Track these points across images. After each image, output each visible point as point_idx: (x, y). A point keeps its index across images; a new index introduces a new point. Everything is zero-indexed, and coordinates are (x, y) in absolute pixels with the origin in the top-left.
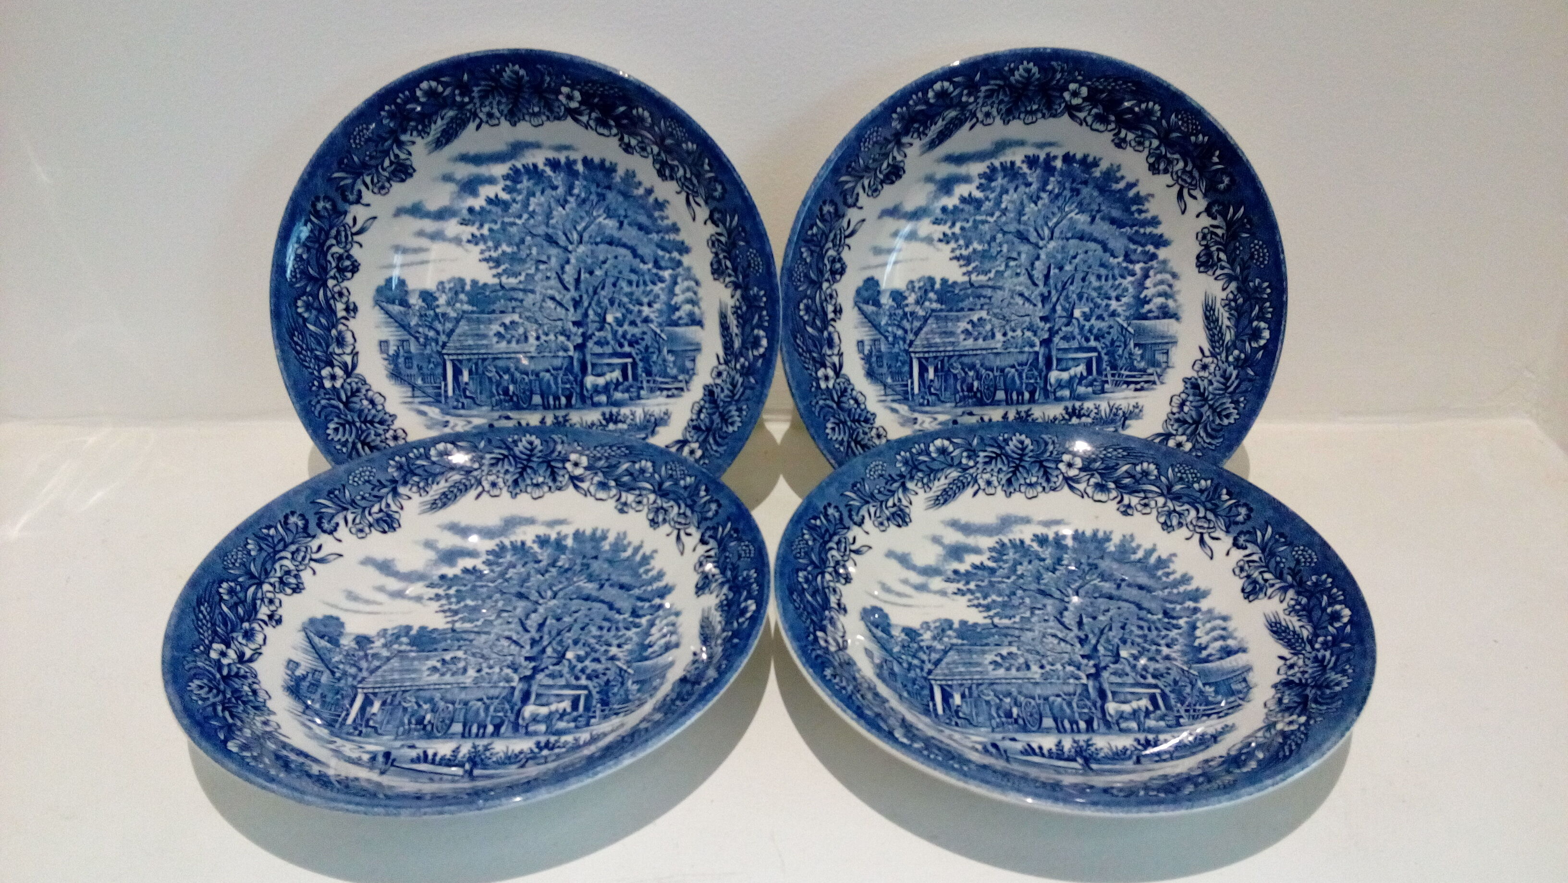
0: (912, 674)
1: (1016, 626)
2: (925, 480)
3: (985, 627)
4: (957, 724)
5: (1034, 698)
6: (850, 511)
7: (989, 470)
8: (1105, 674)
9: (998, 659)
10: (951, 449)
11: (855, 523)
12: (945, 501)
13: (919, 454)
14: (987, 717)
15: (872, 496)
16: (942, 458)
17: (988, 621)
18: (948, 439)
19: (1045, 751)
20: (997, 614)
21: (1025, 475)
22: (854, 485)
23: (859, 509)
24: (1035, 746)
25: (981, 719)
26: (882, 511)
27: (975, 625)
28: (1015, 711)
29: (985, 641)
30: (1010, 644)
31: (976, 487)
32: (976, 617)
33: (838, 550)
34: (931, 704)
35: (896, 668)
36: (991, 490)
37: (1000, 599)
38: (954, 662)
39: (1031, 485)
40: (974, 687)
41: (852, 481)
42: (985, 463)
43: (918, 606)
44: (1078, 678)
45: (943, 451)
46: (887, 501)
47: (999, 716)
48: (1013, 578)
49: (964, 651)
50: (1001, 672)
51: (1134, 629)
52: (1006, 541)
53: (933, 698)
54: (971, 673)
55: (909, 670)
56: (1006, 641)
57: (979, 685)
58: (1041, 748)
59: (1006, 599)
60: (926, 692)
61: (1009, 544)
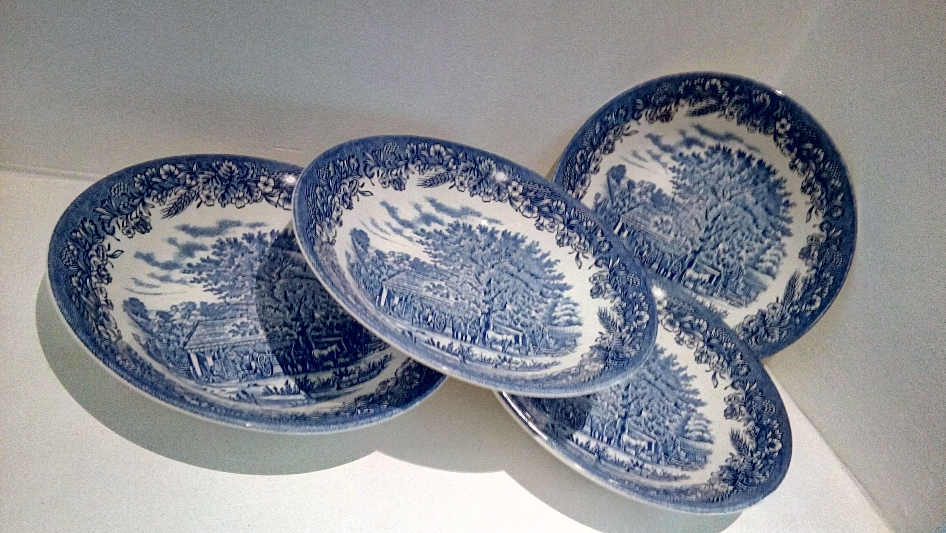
0: (171, 348)
1: (243, 302)
2: (159, 196)
3: (221, 305)
4: (213, 381)
5: (265, 353)
6: (103, 223)
7: (207, 187)
8: (308, 331)
9: (235, 328)
10: (177, 172)
11: (108, 234)
12: (176, 212)
13: (153, 176)
14: (234, 371)
15: (119, 210)
16: (170, 179)
17: (222, 301)
18: (174, 165)
19: (279, 390)
20: (227, 295)
21: (235, 191)
22: (103, 202)
23: (110, 221)
24: (271, 387)
25: (230, 374)
26: (127, 222)
27: (213, 305)
28: (253, 364)
29: (222, 316)
30: (241, 316)
31: (199, 200)
32: (211, 298)
33: (98, 256)
34: (191, 368)
35: (158, 345)
36: (210, 203)
37: (227, 284)
38: (202, 334)
39: (239, 198)
40: (221, 351)
41: (100, 199)
42: (204, 183)
43: (166, 294)
44: (292, 335)
45: (170, 174)
46: (131, 214)
47: (243, 370)
48: (233, 268)
49: (208, 325)
50: (239, 337)
51: (320, 297)
52: (224, 239)
53: (191, 364)
54: (216, 341)
55: (169, 344)
56: (238, 314)
57: (224, 350)
58: (275, 389)
59: (231, 283)
60: (186, 360)
61: (226, 242)
